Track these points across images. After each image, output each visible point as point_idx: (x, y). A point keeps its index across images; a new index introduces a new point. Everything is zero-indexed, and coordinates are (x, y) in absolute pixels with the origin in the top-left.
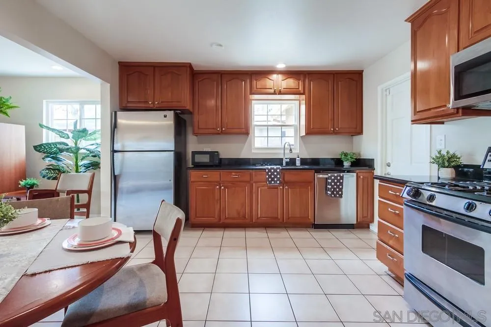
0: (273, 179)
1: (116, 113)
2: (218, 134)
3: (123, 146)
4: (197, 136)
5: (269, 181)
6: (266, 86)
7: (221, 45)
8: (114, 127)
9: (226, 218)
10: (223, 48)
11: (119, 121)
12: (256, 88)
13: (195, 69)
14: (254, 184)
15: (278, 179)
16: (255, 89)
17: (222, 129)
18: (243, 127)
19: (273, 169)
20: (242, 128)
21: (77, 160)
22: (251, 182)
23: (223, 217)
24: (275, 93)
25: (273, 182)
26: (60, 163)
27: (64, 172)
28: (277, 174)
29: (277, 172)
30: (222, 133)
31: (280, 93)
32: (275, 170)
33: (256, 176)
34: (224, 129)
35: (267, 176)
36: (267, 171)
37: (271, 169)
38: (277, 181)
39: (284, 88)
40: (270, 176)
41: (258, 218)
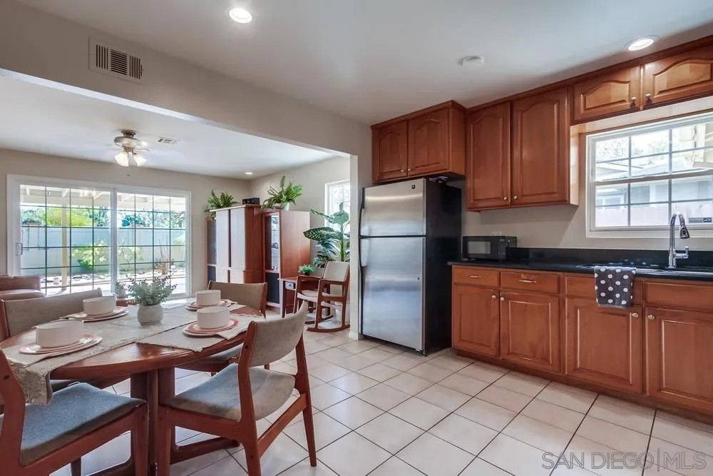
0: (610, 295)
1: (363, 189)
2: (506, 206)
3: (370, 230)
4: (479, 211)
5: (600, 297)
6: (609, 98)
7: (475, 58)
8: (362, 205)
9: (509, 354)
10: (482, 61)
11: (368, 198)
12: (585, 109)
13: (467, 107)
14: (567, 300)
15: (624, 296)
16: (582, 111)
17: (512, 197)
18: (555, 191)
19: (613, 272)
20: (553, 193)
21: (342, 247)
22: (561, 295)
23: (504, 351)
24: (634, 108)
25: (610, 301)
26: (328, 250)
27: (331, 260)
28: (623, 286)
29: (622, 279)
30: (513, 204)
31: (649, 104)
32: (618, 276)
33: (570, 283)
34: (516, 197)
35: (596, 288)
36: (596, 275)
37: (608, 272)
38: (621, 299)
39: (661, 92)
40: (603, 288)
41: (575, 369)
